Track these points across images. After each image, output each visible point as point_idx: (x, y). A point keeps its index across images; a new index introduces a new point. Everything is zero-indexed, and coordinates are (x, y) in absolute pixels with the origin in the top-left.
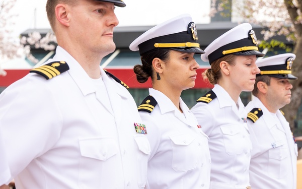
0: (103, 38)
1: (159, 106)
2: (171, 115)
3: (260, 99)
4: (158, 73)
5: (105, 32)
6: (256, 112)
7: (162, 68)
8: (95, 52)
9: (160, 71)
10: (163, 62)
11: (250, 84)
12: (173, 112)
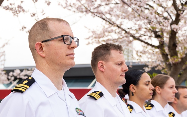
0: (121, 77)
1: (134, 110)
2: (141, 114)
3: (173, 107)
4: (132, 93)
5: (122, 74)
6: (172, 114)
7: (135, 90)
8: (116, 84)
9: (134, 91)
10: (135, 87)
11: (172, 98)
12: (141, 112)
